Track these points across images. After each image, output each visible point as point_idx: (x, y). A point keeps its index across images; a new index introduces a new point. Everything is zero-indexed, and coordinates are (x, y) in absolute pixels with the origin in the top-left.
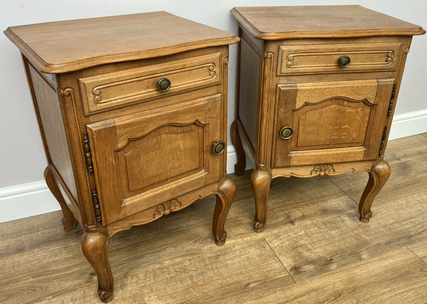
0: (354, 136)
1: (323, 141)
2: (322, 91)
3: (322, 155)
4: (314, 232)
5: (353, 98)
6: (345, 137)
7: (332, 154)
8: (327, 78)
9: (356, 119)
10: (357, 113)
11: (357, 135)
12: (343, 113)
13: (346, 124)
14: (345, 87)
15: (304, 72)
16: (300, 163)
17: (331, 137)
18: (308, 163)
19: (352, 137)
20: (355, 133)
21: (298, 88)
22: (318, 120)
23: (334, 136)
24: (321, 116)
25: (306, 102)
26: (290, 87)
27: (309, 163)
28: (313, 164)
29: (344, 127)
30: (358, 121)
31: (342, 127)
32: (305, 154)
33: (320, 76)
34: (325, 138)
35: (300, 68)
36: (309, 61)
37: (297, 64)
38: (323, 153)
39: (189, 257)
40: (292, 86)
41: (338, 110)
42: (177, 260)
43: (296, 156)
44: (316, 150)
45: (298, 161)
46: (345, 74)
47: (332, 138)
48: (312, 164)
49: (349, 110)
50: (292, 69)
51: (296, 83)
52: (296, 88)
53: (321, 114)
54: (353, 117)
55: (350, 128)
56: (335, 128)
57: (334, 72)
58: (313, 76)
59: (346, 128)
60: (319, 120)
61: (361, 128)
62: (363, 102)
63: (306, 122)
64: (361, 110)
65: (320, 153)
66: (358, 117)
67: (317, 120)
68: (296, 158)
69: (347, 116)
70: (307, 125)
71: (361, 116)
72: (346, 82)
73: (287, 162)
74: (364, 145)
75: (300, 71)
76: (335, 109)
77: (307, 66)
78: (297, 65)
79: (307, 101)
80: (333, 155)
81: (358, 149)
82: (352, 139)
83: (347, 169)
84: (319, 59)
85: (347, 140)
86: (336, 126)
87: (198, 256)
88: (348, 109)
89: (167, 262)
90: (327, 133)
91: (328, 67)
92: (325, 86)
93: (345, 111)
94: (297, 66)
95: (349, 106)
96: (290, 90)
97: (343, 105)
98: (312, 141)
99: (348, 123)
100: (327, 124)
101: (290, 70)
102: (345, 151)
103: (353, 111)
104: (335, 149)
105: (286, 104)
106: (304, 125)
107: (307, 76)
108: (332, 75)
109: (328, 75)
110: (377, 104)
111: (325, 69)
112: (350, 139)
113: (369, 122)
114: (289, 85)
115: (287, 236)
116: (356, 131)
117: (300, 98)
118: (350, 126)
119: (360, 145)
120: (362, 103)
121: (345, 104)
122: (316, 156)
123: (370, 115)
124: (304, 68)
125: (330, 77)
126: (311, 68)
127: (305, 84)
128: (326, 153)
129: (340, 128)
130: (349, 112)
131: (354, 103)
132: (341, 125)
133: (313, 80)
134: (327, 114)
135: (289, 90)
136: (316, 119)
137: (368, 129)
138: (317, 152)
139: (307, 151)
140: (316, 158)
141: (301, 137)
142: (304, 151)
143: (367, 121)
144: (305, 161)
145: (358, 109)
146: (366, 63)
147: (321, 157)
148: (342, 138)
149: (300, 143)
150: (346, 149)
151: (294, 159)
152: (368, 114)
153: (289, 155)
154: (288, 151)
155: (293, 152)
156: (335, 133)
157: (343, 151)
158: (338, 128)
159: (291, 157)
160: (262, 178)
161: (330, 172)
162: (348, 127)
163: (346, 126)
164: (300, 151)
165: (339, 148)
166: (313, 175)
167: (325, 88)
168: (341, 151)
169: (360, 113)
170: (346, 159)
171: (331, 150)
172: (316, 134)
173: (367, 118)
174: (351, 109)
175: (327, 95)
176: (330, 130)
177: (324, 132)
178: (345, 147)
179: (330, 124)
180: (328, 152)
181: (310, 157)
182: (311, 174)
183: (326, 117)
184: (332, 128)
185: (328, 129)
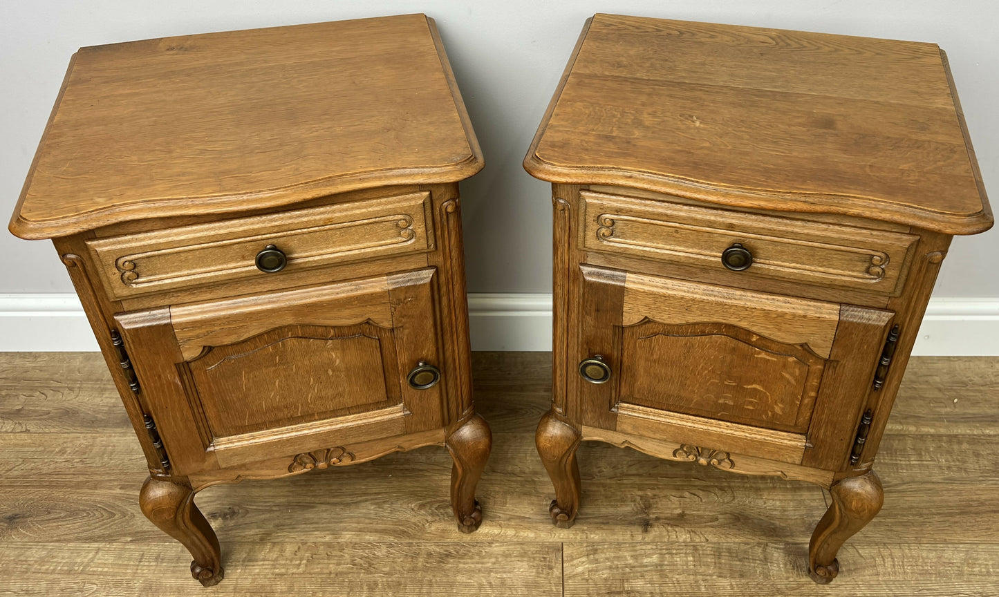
0: (778, 410)
1: (696, 403)
2: (687, 305)
3: (692, 430)
4: (680, 567)
5: (770, 334)
6: (754, 407)
7: (718, 434)
8: (705, 275)
9: (783, 377)
10: (784, 366)
11: (787, 410)
12: (747, 357)
13: (755, 382)
14: (745, 308)
16: (640, 432)
17: (718, 398)
18: (657, 436)
19: (771, 412)
20: (781, 405)
21: (626, 285)
22: (682, 358)
23: (725, 398)
24: (688, 352)
25: (646, 318)
26: (608, 277)
27: (661, 436)
28: (671, 440)
29: (749, 387)
30: (789, 382)
31: (745, 387)
33: (687, 268)
34: (701, 396)
35: (631, 247)
36: (654, 235)
37: (624, 235)
38: (696, 426)
39: (392, 539)
40: (613, 277)
41: (734, 349)
42: (367, 537)
43: (630, 417)
44: (682, 415)
45: (635, 427)
47: (721, 401)
48: (668, 440)
49: (763, 355)
50: (612, 244)
51: (626, 272)
52: (622, 284)
53: (689, 348)
54: (773, 371)
55: (765, 393)
56: (726, 383)
57: (721, 269)
58: (669, 265)
59: (755, 389)
60: (684, 359)
61: (797, 399)
62: (804, 348)
63: (652, 355)
64: (795, 362)
65: (689, 424)
66: (787, 376)
67: (680, 357)
68: (629, 421)
69: (755, 366)
70: (654, 361)
71: (797, 374)
72: (754, 295)
73: (607, 422)
74: (805, 434)
76: (725, 344)
78: (624, 238)
79: (649, 316)
80: (720, 435)
81: (789, 440)
82: (773, 415)
83: (765, 468)
84: (678, 236)
85: (761, 416)
86: (731, 380)
87: (411, 541)
88: (759, 353)
89: (348, 536)
90: (707, 389)
91: (703, 257)
92: (695, 296)
93: (752, 355)
94: (623, 241)
95: (764, 348)
96: (607, 285)
97: (749, 343)
98: (669, 396)
99: (760, 383)
100: (706, 372)
101: (605, 246)
102: (753, 436)
103: (775, 360)
104: (729, 424)
105: (598, 310)
107: (654, 262)
108: (718, 272)
109: (709, 270)
110: (838, 361)
112: (767, 414)
113: (820, 390)
114: (608, 272)
115: (614, 557)
116: (782, 401)
117: (631, 307)
118: (764, 387)
119: (796, 431)
120: (799, 348)
121: (754, 339)
122: (678, 428)
123: (822, 376)
124: (641, 248)
125: (712, 275)
126: (659, 250)
127: (646, 279)
129: (740, 386)
130: (761, 358)
131: (777, 344)
132: (741, 380)
133: (668, 273)
134: (705, 352)
135: (603, 284)
136: (678, 355)
137: (817, 405)
139: (660, 411)
140: (678, 433)
141: (642, 381)
142: (652, 410)
143: (814, 388)
144: (652, 431)
145: (787, 359)
146: (807, 267)
147: (690, 433)
148: (745, 407)
149: (639, 392)
150: (758, 431)
151: (624, 421)
152: (818, 374)
153: (613, 409)
154: (610, 402)
155: (626, 405)
156: (727, 393)
157: (747, 435)
158: (734, 384)
159: (616, 415)
160: (552, 437)
161: (723, 464)
162: (762, 389)
163: (754, 386)
164: (641, 408)
165: (740, 426)
166: (678, 459)
167: (693, 300)
168: (744, 434)
169: (794, 368)
170: (755, 451)
171: (719, 424)
172: (677, 384)
173: (816, 381)
174: (769, 355)
175: (700, 313)
176: (712, 384)
177: (700, 386)
178: (756, 427)
179: (714, 372)
180: (710, 428)
181: (665, 427)
182: (674, 454)
183: (702, 357)
184: (718, 381)
185: (707, 382)
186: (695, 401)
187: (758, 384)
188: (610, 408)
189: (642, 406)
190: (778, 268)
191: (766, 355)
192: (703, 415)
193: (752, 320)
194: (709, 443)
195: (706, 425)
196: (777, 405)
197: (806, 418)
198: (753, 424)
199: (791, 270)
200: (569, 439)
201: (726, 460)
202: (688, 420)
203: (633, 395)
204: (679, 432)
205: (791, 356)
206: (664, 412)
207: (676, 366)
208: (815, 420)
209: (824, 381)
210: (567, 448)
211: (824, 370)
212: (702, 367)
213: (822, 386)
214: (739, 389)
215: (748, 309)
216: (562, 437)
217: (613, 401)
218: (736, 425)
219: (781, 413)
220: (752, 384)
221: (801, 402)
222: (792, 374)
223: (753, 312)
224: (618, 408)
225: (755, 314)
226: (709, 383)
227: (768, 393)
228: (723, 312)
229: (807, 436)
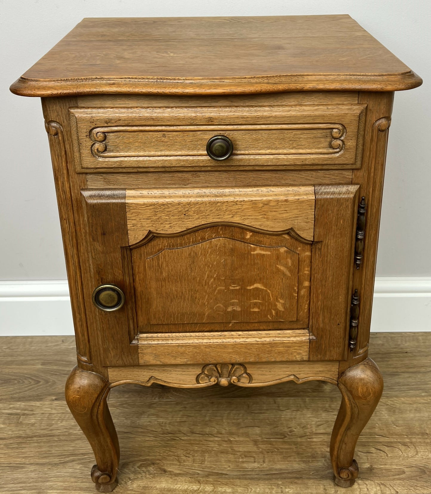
0: (280, 307)
1: (208, 316)
2: (185, 209)
3: (209, 346)
5: (261, 226)
6: (259, 308)
7: (232, 345)
8: (197, 179)
9: (278, 270)
10: (278, 258)
11: (288, 306)
12: (245, 256)
13: (255, 282)
14: (236, 203)
15: (136, 166)
16: (162, 360)
17: (226, 306)
18: (179, 361)
19: (275, 310)
20: (281, 301)
21: (127, 201)
22: (189, 270)
23: (233, 304)
24: (193, 262)
25: (150, 232)
26: (109, 197)
27: (182, 360)
28: (192, 363)
29: (251, 287)
30: (284, 275)
31: (248, 288)
32: (170, 342)
33: (180, 175)
34: (212, 308)
35: (126, 159)
36: (145, 143)
37: (117, 148)
38: (212, 341)
40: (114, 195)
41: (233, 250)
43: (150, 346)
44: (197, 334)
45: (157, 356)
46: (238, 173)
47: (230, 309)
48: (189, 363)
49: (258, 251)
50: (107, 160)
51: (125, 189)
52: (123, 201)
53: (193, 257)
54: (270, 266)
55: (266, 291)
56: (231, 288)
57: (209, 169)
58: (163, 175)
59: (257, 289)
60: (192, 271)
62: (288, 234)
63: (162, 273)
64: (286, 252)
65: (205, 341)
66: (282, 268)
67: (186, 269)
68: (149, 350)
69: (254, 264)
70: (164, 280)
71: (290, 264)
72: (241, 190)
73: (130, 357)
74: (307, 328)
75: (128, 165)
76: (225, 247)
77: (141, 153)
78: (118, 151)
79: (153, 229)
80: (235, 345)
81: (295, 337)
82: (277, 313)
83: (279, 375)
85: (266, 316)
86: (234, 283)
88: (254, 250)
90: (216, 299)
92: (190, 199)
93: (249, 253)
94: (118, 154)
95: (258, 244)
96: (108, 204)
97: (243, 240)
98: (183, 315)
99: (260, 281)
100: (212, 280)
101: (102, 161)
102: (263, 339)
103: (269, 253)
104: (240, 333)
105: (104, 234)
106: (157, 280)
107: (150, 175)
108: (208, 173)
109: (199, 173)
110: (321, 241)
111: (184, 160)
112: (271, 313)
113: (312, 278)
114: (108, 193)
116: (282, 297)
117: (134, 222)
118: (265, 285)
119: (299, 327)
120: (286, 236)
121: (248, 237)
122: (195, 347)
123: (311, 262)
124: (135, 159)
125: (203, 178)
126: (151, 158)
127: (145, 192)
128: (220, 341)
129: (243, 288)
130: (257, 255)
131: (267, 236)
132: (244, 282)
133: (163, 184)
134: (208, 259)
135: (104, 204)
136: (184, 268)
137: (312, 294)
138: (198, 338)
139: (177, 334)
140: (196, 352)
141: (157, 304)
142: (170, 334)
143: (306, 276)
144: (173, 356)
145: (278, 250)
146: (281, 151)
147: (207, 350)
148: (252, 310)
149: (155, 318)
150: (267, 334)
151: (145, 351)
152: (308, 261)
153: (134, 342)
154: (129, 334)
155: (145, 335)
156: (233, 299)
157: (258, 340)
158: (238, 288)
159: (137, 347)
160: (80, 388)
161: (243, 380)
162: (263, 288)
163: (256, 285)
164: (159, 335)
165: (251, 333)
166: (202, 385)
167: (189, 204)
168: (254, 339)
169: (286, 259)
170: (267, 355)
171: (232, 335)
172: (188, 299)
173: (306, 269)
174: (263, 250)
175: (197, 216)
176: (220, 292)
177: (209, 296)
178: (264, 330)
179: (219, 279)
180: (225, 341)
181: (183, 348)
182: (198, 382)
183: (206, 265)
184: (224, 288)
185: (215, 290)
186: (206, 314)
187: (259, 283)
188: (131, 341)
189: (160, 333)
190: (257, 157)
191: (261, 250)
192: (216, 329)
193: (242, 214)
194: (226, 358)
195: (220, 339)
196: (278, 301)
197: (305, 311)
198: (261, 328)
199: (268, 157)
200: (97, 386)
201: (244, 375)
202: (203, 338)
203: (149, 323)
204: (198, 351)
205: (282, 246)
206: (181, 334)
207: (185, 280)
208: (313, 310)
209: (314, 266)
210: (96, 396)
211: (311, 255)
212: (208, 275)
213: (313, 272)
214: (243, 293)
215: (238, 203)
216: (90, 385)
217: (132, 333)
218: (247, 332)
219: (283, 310)
220: (253, 284)
221: (298, 293)
222: (286, 266)
223: (242, 205)
224: (138, 339)
225: (244, 207)
226: (216, 291)
227: (269, 292)
228: (217, 210)
229: (309, 330)
